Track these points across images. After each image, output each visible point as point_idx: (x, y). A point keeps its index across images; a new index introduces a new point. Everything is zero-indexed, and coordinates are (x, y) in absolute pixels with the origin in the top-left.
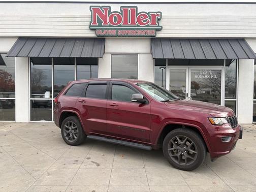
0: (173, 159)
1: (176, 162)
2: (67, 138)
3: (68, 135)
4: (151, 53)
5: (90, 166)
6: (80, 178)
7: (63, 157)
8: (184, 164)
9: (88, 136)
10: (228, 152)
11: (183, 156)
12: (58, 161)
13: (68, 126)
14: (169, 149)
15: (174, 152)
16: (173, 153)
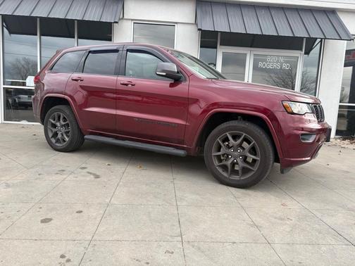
0: (220, 170)
1: (225, 174)
2: (53, 140)
3: (55, 135)
4: (196, 23)
5: (82, 178)
6: (61, 193)
7: (42, 165)
8: (236, 178)
9: (85, 137)
10: (309, 158)
11: (236, 165)
12: (31, 170)
13: (54, 120)
14: (213, 154)
15: (222, 158)
16: (220, 161)
